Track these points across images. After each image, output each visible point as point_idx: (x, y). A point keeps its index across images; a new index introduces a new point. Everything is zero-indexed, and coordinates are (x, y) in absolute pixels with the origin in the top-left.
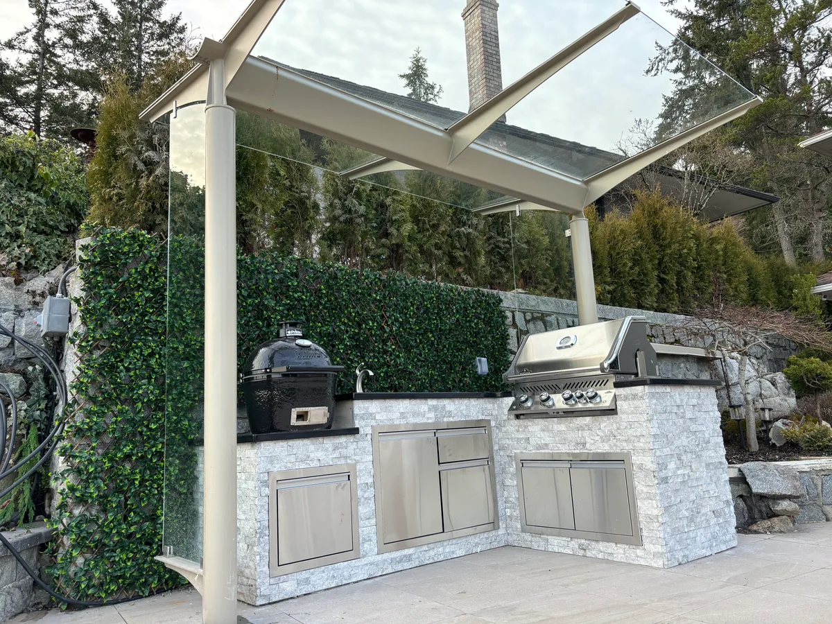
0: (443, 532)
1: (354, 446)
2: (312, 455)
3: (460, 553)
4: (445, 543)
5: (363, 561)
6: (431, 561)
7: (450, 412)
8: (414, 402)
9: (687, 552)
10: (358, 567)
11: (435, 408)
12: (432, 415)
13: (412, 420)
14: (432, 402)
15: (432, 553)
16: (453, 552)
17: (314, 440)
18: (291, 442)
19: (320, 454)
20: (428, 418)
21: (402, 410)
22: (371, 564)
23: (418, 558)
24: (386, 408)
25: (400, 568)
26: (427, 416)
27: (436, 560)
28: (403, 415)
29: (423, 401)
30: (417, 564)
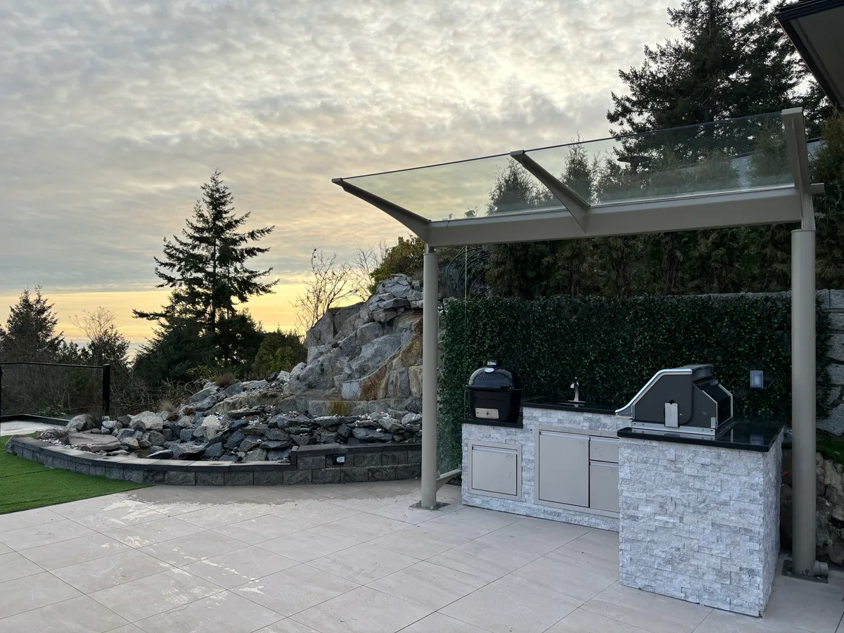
0: (589, 507)
1: (522, 435)
2: (492, 435)
3: (603, 526)
4: (591, 516)
5: (524, 504)
6: (576, 522)
7: (605, 424)
8: (570, 413)
9: (653, 584)
10: (520, 506)
11: (591, 420)
12: (587, 424)
13: (567, 425)
14: (590, 415)
15: (578, 518)
16: (598, 524)
17: (495, 427)
18: (480, 426)
19: (498, 436)
20: (583, 426)
21: (560, 417)
22: (529, 508)
23: (566, 517)
24: (548, 414)
25: (550, 518)
26: (582, 424)
27: (581, 523)
28: (560, 421)
29: (580, 413)
30: (564, 520)
